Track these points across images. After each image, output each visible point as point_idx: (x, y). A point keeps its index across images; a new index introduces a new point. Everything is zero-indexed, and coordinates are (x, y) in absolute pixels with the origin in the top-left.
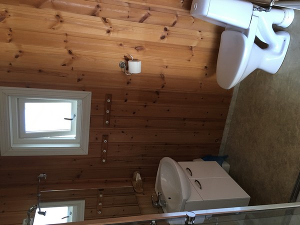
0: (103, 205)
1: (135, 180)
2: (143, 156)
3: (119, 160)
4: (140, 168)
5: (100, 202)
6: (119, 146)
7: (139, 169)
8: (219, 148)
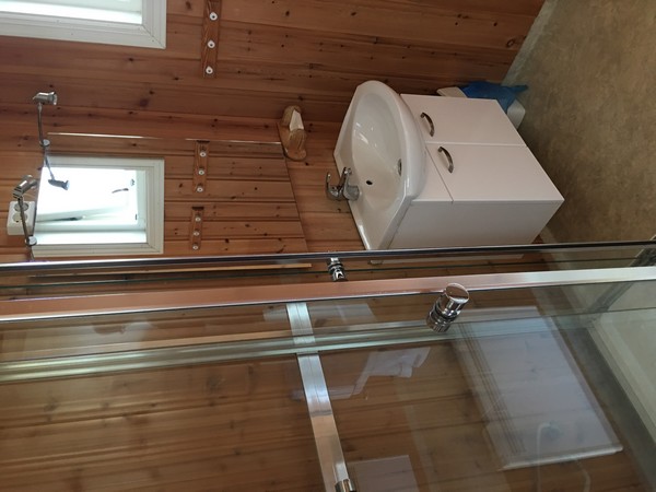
0: (207, 174)
1: (288, 127)
2: (312, 66)
3: (249, 73)
4: (301, 99)
5: (202, 167)
6: (250, 33)
7: (300, 102)
8: (510, 64)
